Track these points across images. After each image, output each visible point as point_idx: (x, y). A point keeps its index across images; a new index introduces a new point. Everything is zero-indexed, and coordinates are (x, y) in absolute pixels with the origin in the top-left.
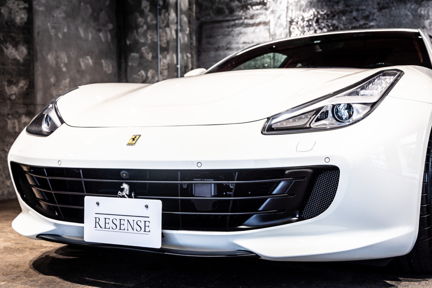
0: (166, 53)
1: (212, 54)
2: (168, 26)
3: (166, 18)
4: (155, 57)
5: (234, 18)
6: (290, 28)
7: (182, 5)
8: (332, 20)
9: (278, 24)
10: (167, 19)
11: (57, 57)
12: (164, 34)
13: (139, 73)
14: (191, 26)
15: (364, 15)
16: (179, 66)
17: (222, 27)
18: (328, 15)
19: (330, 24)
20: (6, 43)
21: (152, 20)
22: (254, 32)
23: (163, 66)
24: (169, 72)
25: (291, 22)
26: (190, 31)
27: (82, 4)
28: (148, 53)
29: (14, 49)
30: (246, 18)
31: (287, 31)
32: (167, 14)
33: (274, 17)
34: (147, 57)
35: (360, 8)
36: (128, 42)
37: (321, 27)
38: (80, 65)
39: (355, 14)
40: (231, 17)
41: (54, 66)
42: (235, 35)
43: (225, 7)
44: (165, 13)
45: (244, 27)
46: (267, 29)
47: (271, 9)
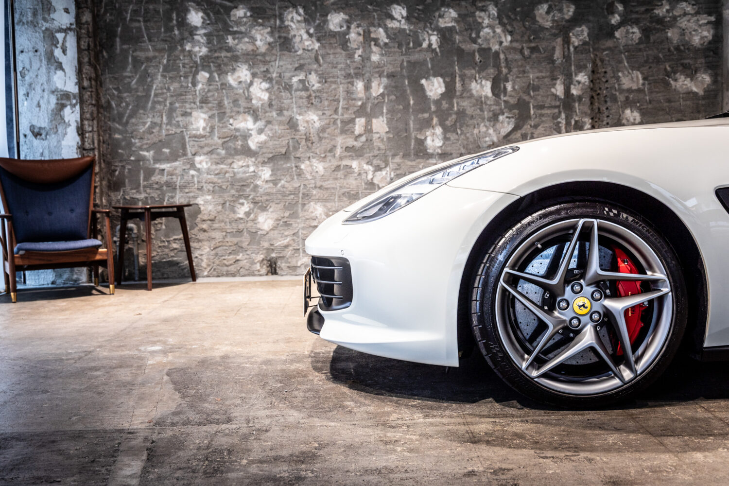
20: (675, 73)
29: (689, 79)
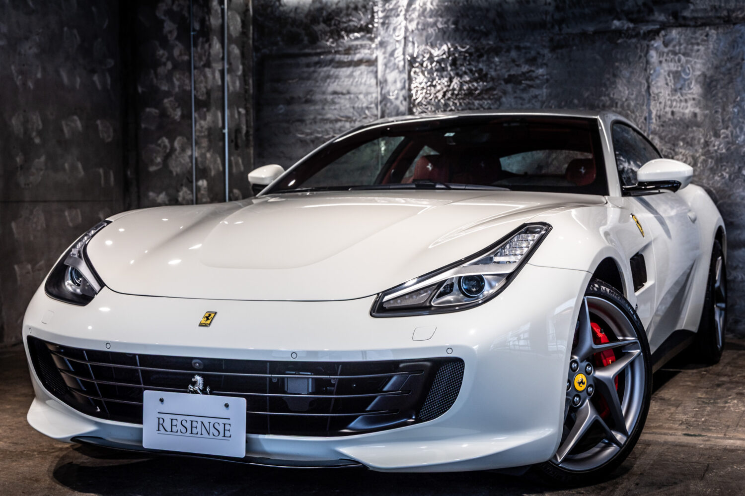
0: (205, 110)
1: (281, 109)
2: (208, 65)
3: (205, 52)
4: (187, 116)
5: (319, 51)
6: (409, 72)
7: (232, 28)
8: (478, 62)
9: (391, 64)
10: (207, 54)
11: (26, 121)
12: (202, 78)
13: (159, 142)
14: (246, 62)
15: (528, 56)
16: (226, 131)
17: (298, 65)
18: (471, 54)
19: (474, 69)
21: (181, 55)
22: (351, 76)
23: (201, 132)
24: (210, 141)
25: (412, 62)
26: (244, 70)
27: (66, 29)
28: (175, 110)
30: (337, 52)
31: (406, 76)
32: (207, 46)
33: (384, 53)
34: (172, 116)
35: (522, 45)
36: (140, 90)
37: (461, 73)
38: (62, 131)
39: (514, 54)
40: (313, 49)
41: (21, 136)
42: (319, 78)
43: (303, 32)
44: (203, 44)
45: (333, 67)
46: (372, 71)
47: (379, 39)
